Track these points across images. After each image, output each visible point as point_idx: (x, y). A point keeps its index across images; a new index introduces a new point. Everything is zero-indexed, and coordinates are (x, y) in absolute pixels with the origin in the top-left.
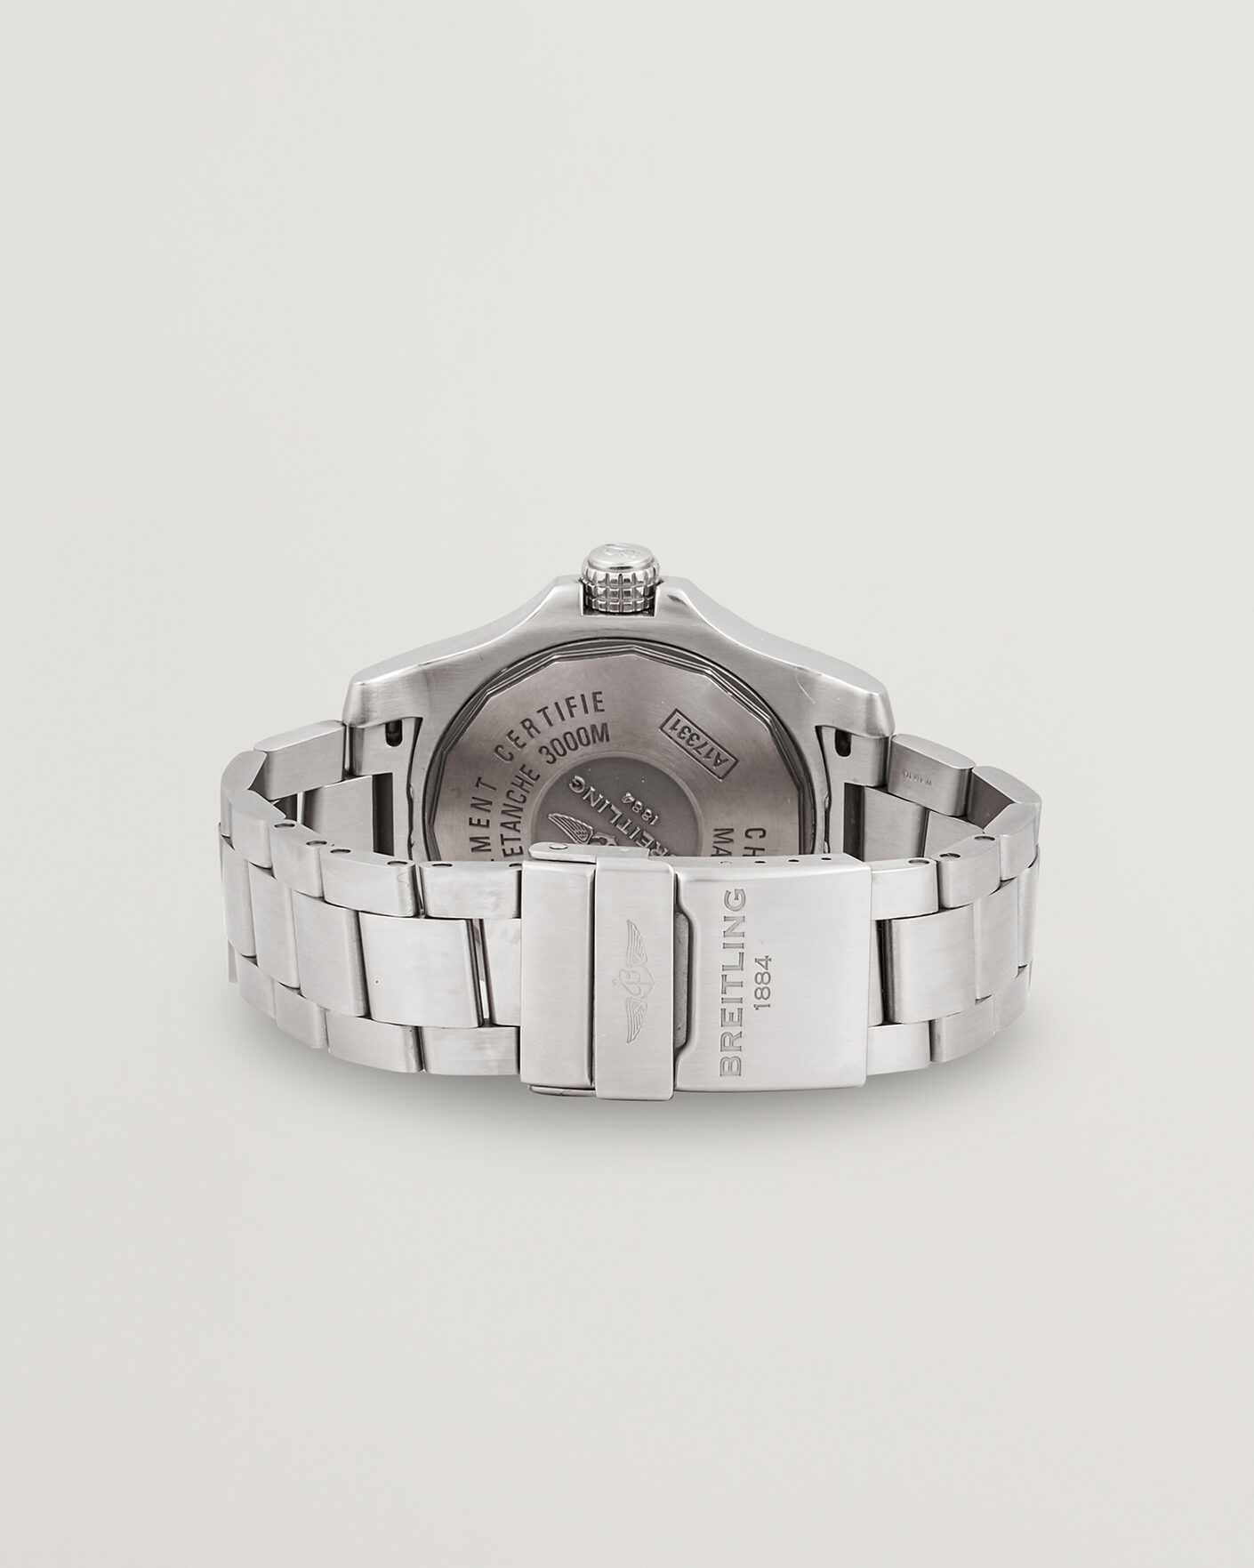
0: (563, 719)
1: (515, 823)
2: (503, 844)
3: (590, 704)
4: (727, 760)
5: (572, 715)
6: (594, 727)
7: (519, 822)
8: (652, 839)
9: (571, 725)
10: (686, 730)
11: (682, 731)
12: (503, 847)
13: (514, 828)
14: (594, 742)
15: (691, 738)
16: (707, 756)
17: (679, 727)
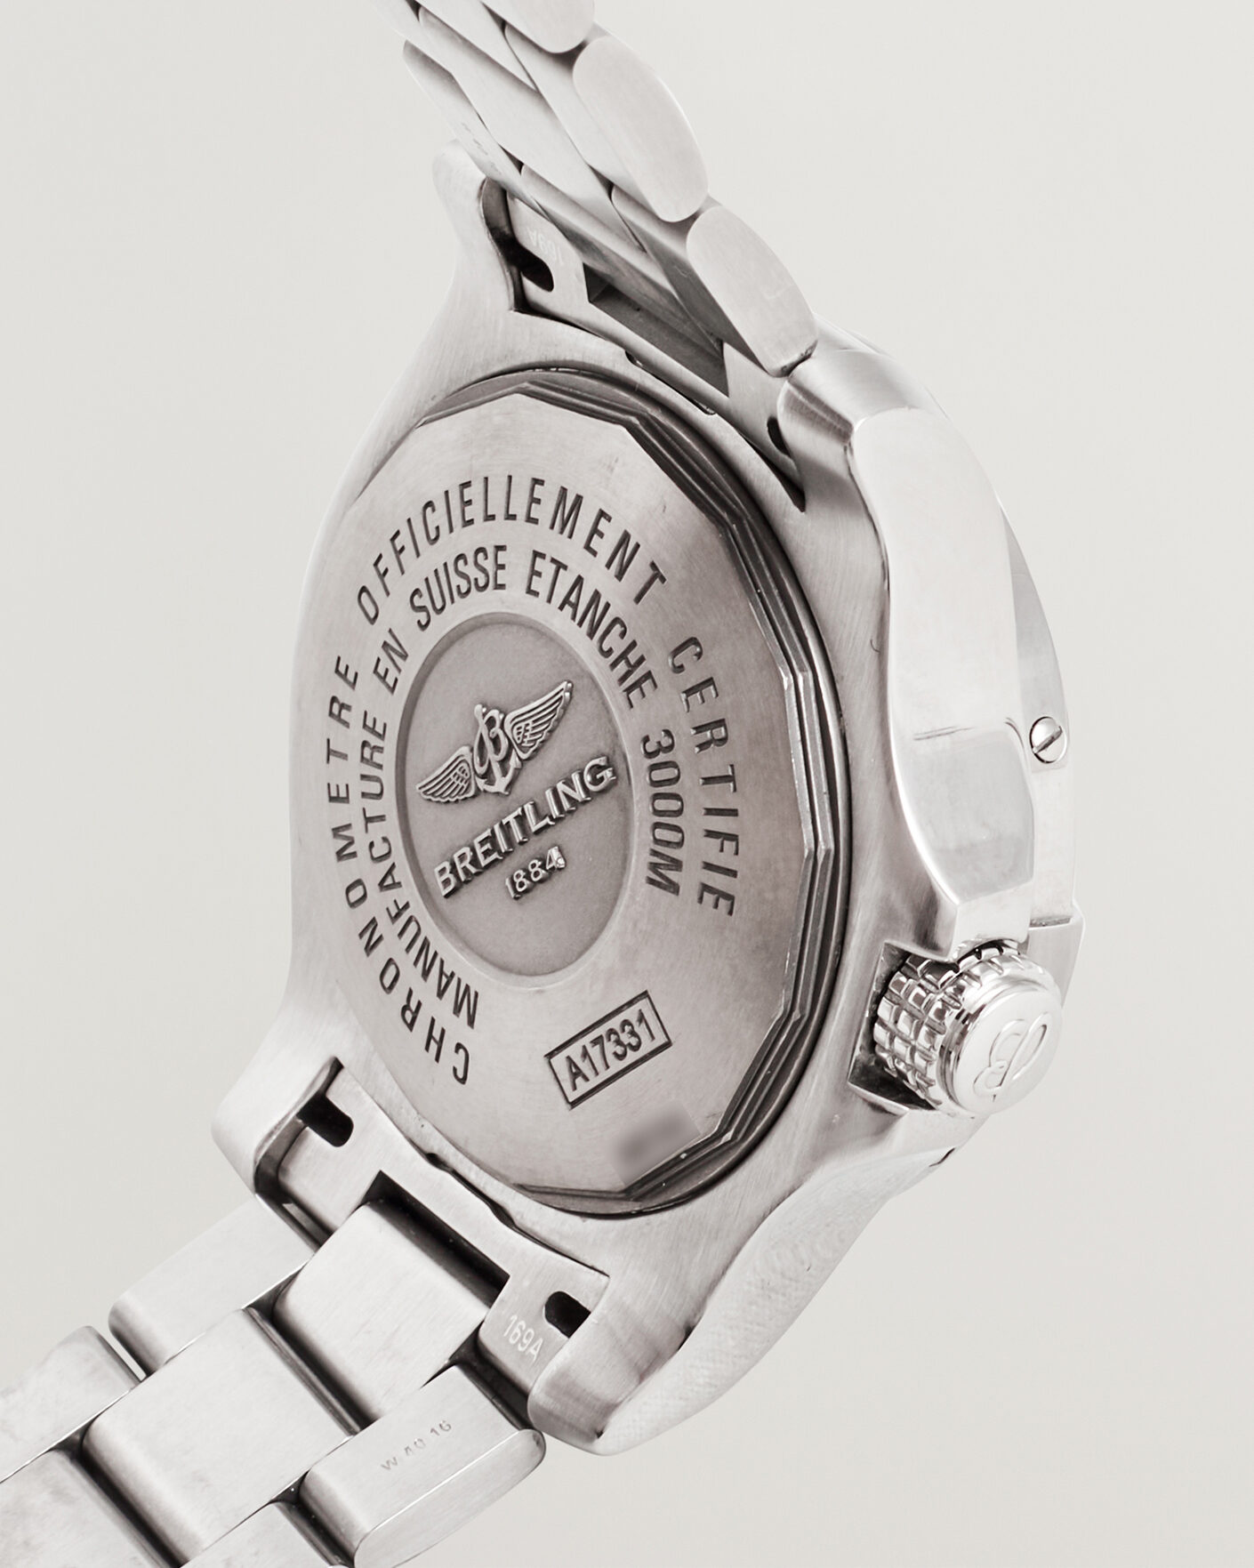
0: (709, 812)
1: (575, 606)
2: (553, 561)
3: (718, 881)
4: (575, 1088)
5: (710, 834)
6: (676, 865)
7: (574, 618)
8: (484, 862)
9: (694, 822)
10: (634, 1041)
11: (633, 1033)
12: (548, 559)
13: (566, 601)
14: (655, 853)
15: (619, 1042)
16: (585, 1054)
17: (641, 1030)
